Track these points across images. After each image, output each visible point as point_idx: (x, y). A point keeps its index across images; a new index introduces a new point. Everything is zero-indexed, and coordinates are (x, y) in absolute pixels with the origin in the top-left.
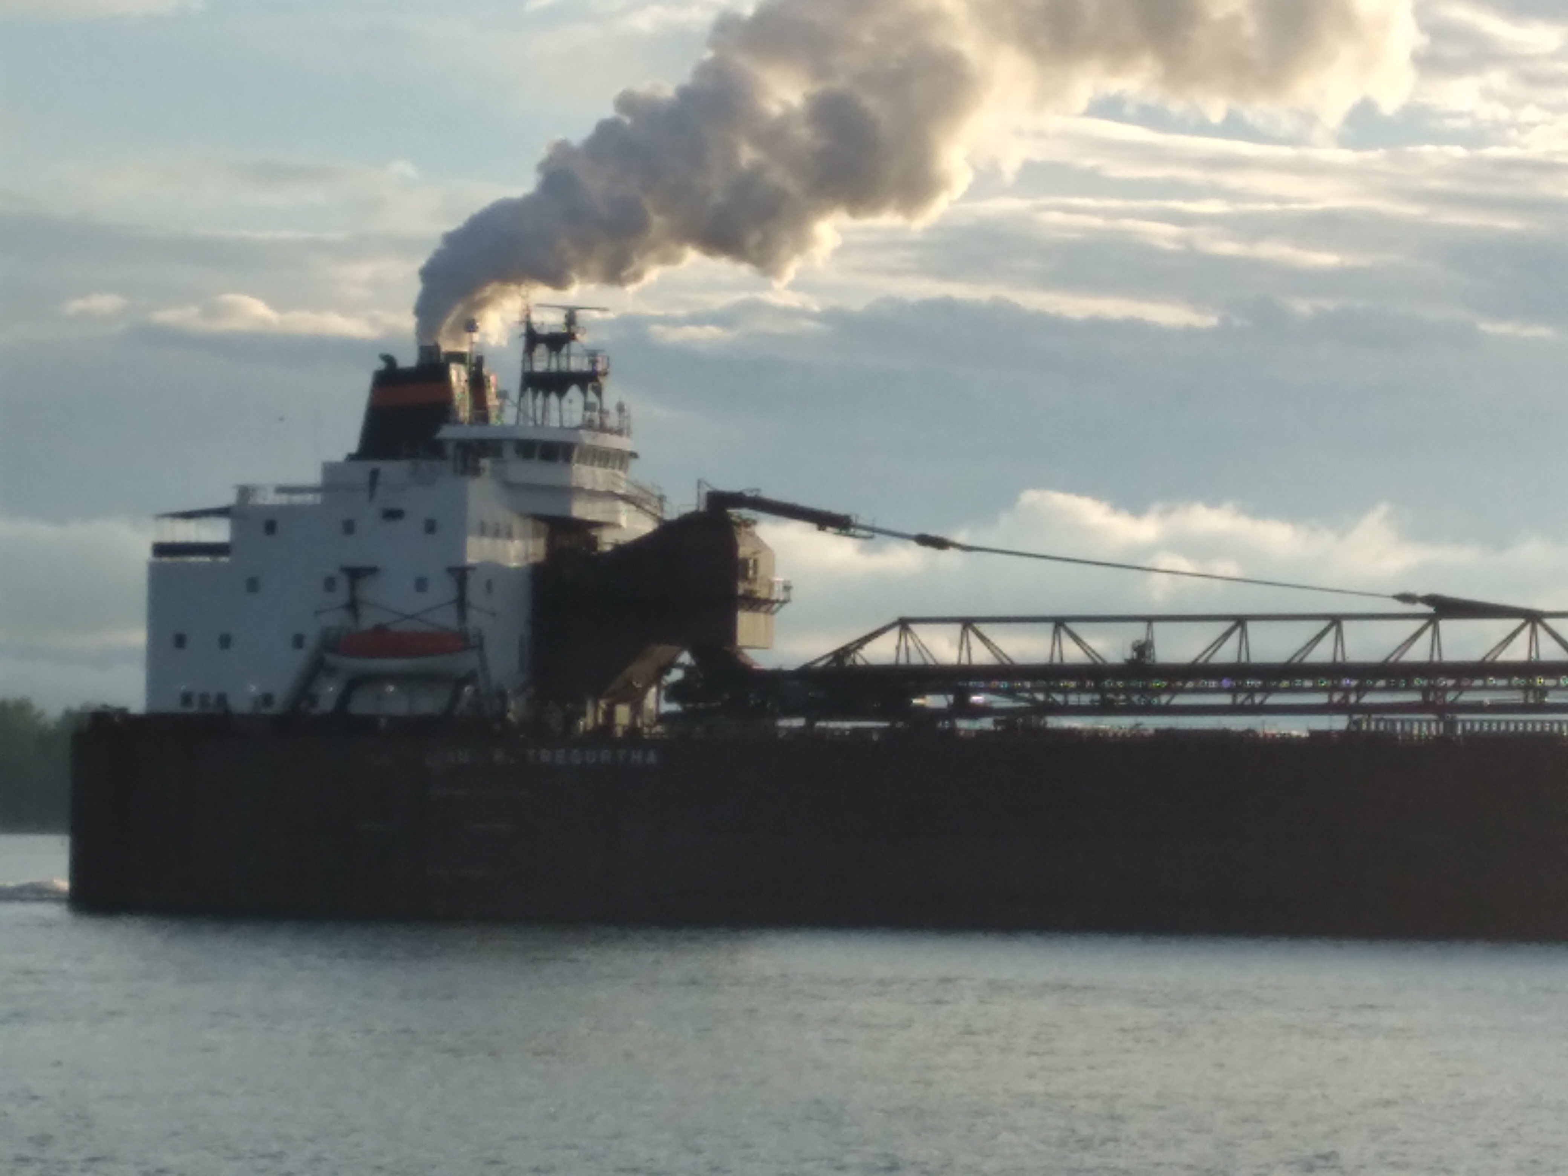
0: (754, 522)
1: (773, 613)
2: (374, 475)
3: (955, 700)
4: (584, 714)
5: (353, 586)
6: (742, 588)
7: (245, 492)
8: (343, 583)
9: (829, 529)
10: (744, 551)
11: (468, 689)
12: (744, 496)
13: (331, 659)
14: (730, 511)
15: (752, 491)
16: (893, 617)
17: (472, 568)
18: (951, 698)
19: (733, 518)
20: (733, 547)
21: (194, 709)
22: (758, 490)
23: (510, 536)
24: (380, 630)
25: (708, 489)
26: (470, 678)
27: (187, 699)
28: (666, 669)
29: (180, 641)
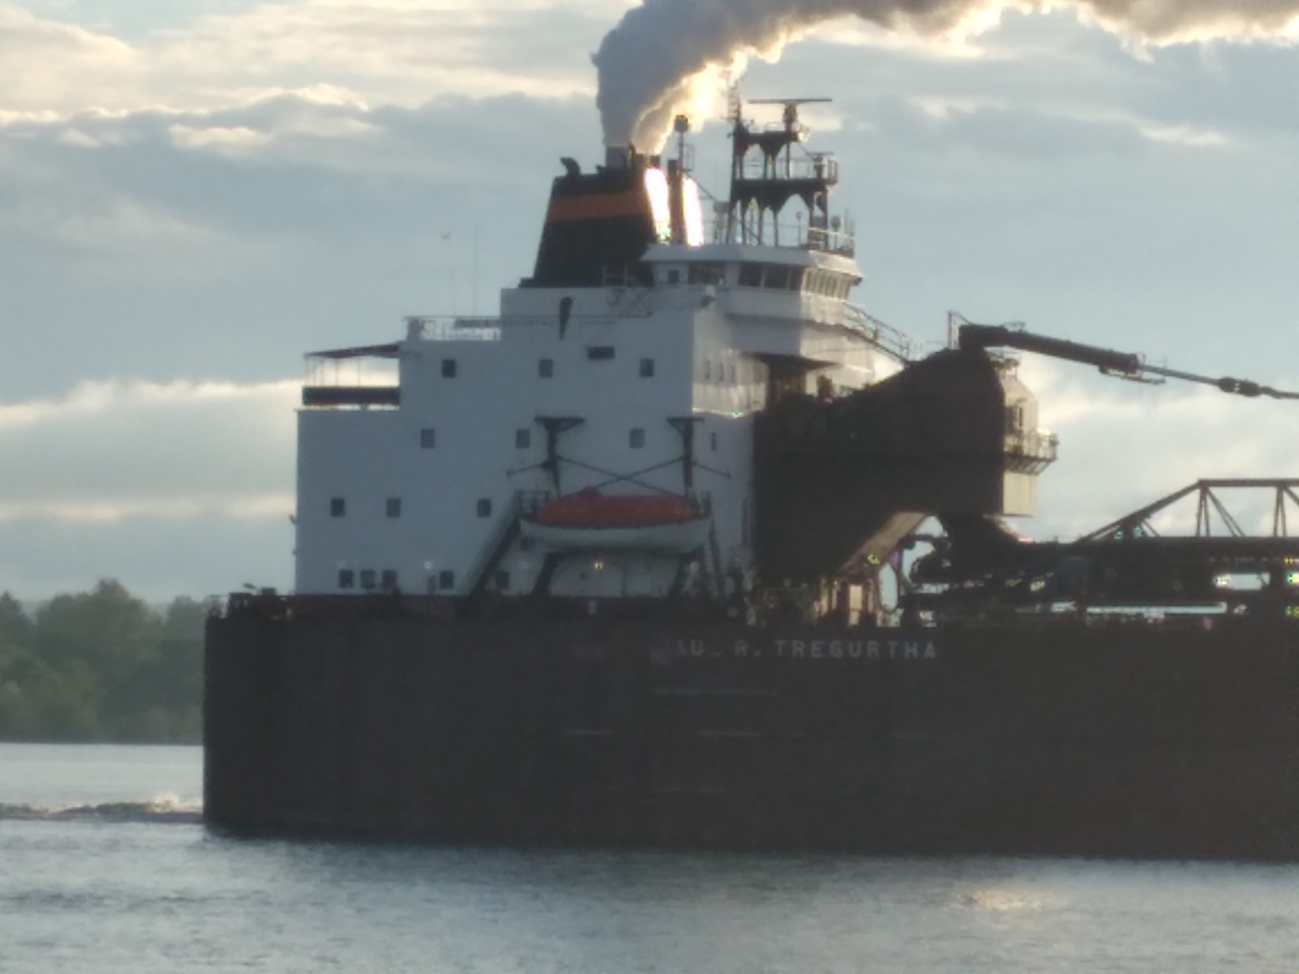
0: (1016, 364)
1: (1037, 474)
2: (566, 304)
3: (1272, 580)
4: (818, 598)
5: (552, 442)
6: (1010, 442)
7: (416, 325)
8: (539, 437)
9: (1111, 371)
10: (1010, 398)
11: (694, 567)
12: (1006, 330)
13: (527, 528)
14: (989, 349)
15: (1014, 325)
16: (1193, 481)
17: (700, 418)
18: (1266, 577)
19: (993, 359)
20: (997, 394)
21: (357, 589)
22: (1023, 324)
23: (733, 381)
24: (590, 494)
25: (960, 323)
26: (696, 555)
27: (346, 578)
28: (908, 542)
29: (338, 507)
